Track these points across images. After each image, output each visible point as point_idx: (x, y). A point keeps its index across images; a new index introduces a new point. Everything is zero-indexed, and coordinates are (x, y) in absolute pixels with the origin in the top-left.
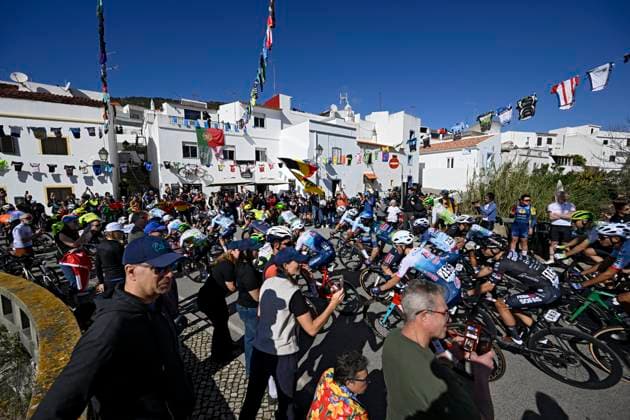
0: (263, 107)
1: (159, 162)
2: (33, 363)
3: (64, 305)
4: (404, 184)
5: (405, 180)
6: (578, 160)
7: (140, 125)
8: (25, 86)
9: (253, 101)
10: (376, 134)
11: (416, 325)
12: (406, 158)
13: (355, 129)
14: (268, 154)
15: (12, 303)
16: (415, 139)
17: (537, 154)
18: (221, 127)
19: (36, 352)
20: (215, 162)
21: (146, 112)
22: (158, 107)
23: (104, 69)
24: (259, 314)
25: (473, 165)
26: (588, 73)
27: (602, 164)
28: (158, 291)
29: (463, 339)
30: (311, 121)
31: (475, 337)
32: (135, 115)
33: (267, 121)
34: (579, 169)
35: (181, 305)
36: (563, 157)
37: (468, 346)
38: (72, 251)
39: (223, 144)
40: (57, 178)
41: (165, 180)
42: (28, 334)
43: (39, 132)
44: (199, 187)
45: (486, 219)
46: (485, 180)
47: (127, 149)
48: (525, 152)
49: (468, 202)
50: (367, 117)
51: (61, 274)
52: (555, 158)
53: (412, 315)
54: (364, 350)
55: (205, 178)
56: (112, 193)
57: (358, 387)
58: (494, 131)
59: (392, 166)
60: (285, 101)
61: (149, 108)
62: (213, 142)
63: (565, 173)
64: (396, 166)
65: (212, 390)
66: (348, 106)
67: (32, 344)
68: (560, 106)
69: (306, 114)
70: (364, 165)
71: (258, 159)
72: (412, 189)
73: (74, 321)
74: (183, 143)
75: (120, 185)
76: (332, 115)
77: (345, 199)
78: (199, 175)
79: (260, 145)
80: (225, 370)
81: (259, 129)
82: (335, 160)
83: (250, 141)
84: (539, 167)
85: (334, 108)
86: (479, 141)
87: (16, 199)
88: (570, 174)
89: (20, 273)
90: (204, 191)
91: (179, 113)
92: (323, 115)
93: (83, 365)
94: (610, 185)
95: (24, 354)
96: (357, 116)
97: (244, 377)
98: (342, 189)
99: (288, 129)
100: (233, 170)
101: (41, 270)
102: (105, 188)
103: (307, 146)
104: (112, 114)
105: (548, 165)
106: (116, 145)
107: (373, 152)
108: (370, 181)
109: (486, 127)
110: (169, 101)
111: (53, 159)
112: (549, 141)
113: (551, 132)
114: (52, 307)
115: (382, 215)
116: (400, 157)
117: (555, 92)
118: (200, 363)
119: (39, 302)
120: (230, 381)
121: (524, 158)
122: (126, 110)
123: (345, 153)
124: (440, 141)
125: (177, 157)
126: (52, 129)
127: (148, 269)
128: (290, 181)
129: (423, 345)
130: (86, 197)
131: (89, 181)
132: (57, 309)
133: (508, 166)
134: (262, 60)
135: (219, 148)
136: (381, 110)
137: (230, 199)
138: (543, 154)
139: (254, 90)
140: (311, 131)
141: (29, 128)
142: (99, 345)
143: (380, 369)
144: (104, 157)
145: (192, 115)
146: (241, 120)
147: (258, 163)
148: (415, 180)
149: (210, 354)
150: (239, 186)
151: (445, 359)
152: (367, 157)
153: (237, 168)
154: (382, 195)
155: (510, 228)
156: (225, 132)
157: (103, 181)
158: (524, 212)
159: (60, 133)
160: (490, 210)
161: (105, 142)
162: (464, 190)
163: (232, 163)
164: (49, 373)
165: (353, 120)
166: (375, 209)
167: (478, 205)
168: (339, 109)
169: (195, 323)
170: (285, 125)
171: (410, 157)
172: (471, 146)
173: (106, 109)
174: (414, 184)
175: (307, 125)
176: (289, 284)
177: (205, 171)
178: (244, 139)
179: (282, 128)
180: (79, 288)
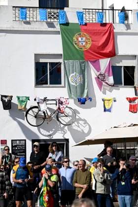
18: (109, 18)
74: (36, 56)
177: (75, 112)
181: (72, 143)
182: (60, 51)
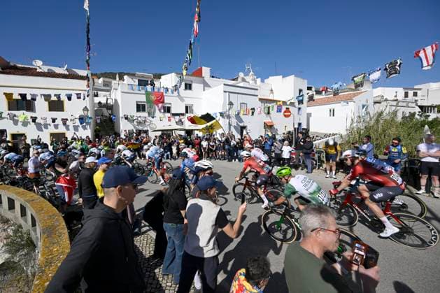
0: (192, 75)
1: (121, 115)
3: (58, 212)
4: (295, 129)
5: (296, 126)
7: (109, 91)
8: (41, 68)
9: (184, 72)
10: (273, 93)
11: (311, 239)
12: (297, 109)
13: (257, 90)
14: (194, 108)
15: (27, 209)
16: (303, 95)
17: (405, 104)
18: (162, 90)
19: (39, 243)
20: (158, 114)
21: (113, 82)
22: (121, 78)
23: (89, 55)
25: (350, 115)
30: (224, 84)
32: (107, 84)
33: (194, 86)
36: (428, 107)
37: (356, 260)
38: (63, 175)
39: (163, 102)
40: (56, 127)
41: (124, 127)
42: (35, 231)
43: (47, 97)
44: (146, 132)
46: (362, 126)
47: (100, 107)
48: (395, 103)
49: (348, 142)
50: (265, 80)
52: (421, 107)
53: (309, 232)
55: (151, 126)
56: (90, 137)
58: (367, 87)
59: (285, 116)
60: (206, 71)
61: (115, 79)
62: (158, 101)
63: (430, 119)
64: (289, 116)
66: (252, 73)
67: (37, 238)
68: (422, 67)
69: (221, 80)
70: (263, 115)
71: (187, 112)
72: (301, 133)
73: (64, 223)
74: (137, 102)
75: (95, 131)
76: (239, 80)
77: (250, 141)
78: (147, 124)
79: (188, 102)
81: (188, 91)
82: (242, 112)
83: (182, 99)
84: (407, 115)
85: (241, 75)
86: (355, 95)
87: (32, 140)
88: (435, 119)
89: (31, 190)
90: (150, 135)
91: (135, 82)
92: (233, 80)
95: (31, 245)
96: (259, 80)
98: (247, 133)
99: (208, 90)
100: (169, 120)
101: (44, 188)
103: (222, 103)
104: (92, 84)
105: (415, 113)
106: (94, 104)
107: (270, 105)
108: (269, 126)
109: (358, 85)
110: (128, 74)
111: (54, 114)
112: (415, 94)
113: (416, 87)
114: (50, 214)
115: (278, 152)
116: (291, 109)
117: (417, 54)
119: (42, 210)
122: (101, 80)
123: (250, 107)
124: (323, 96)
125: (132, 111)
126: (55, 95)
129: (318, 256)
130: (74, 139)
131: (76, 128)
132: (53, 215)
133: (380, 114)
134: (191, 44)
135: (160, 105)
136: (276, 75)
137: (168, 141)
139: (185, 65)
140: (225, 92)
141: (41, 95)
144: (86, 112)
145: (142, 83)
146: (176, 85)
147: (187, 115)
148: (304, 126)
150: (173, 131)
152: (267, 109)
153: (172, 119)
154: (278, 137)
156: (165, 94)
157: (84, 128)
158: (396, 150)
159: (60, 97)
160: (368, 150)
162: (344, 133)
163: (168, 115)
164: (47, 259)
165: (256, 83)
166: (273, 148)
167: (357, 145)
168: (245, 76)
170: (206, 88)
171: (299, 109)
172: (348, 100)
173: (89, 81)
174: (303, 129)
175: (221, 88)
177: (151, 121)
178: (177, 98)
179: (204, 90)
180: (67, 201)
181: (150, 131)
182: (145, 100)
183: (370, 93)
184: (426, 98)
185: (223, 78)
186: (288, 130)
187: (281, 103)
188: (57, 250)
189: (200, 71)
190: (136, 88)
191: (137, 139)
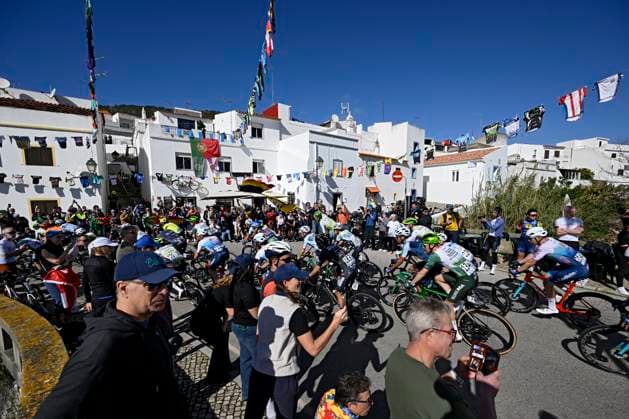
0: (261, 116)
1: (151, 174)
2: (16, 386)
3: (49, 324)
4: (407, 197)
5: (409, 194)
6: (586, 174)
7: (131, 135)
8: (7, 92)
9: (251, 110)
10: (378, 146)
11: (420, 344)
12: (410, 171)
13: (357, 141)
14: (266, 166)
16: (419, 151)
17: (544, 167)
18: (216, 137)
19: (20, 374)
20: (210, 174)
21: (137, 121)
22: (150, 115)
23: (93, 74)
24: (257, 333)
25: (478, 179)
26: (596, 84)
27: (610, 178)
28: (152, 309)
29: (468, 358)
30: (311, 132)
31: (481, 356)
32: (125, 124)
33: (265, 131)
34: (587, 183)
35: (174, 324)
36: (570, 171)
37: (474, 366)
38: (56, 268)
39: (218, 155)
40: (40, 190)
41: (157, 192)
42: (11, 355)
43: (22, 142)
44: (193, 200)
45: (493, 235)
46: (491, 194)
47: (116, 160)
48: (532, 165)
49: (474, 216)
50: (369, 128)
51: (46, 292)
52: (563, 171)
53: (417, 335)
54: (367, 370)
55: (200, 191)
56: (101, 207)
57: (360, 408)
58: (500, 143)
59: (395, 179)
60: (284, 111)
61: (140, 116)
62: (209, 153)
63: (572, 187)
64: (399, 179)
65: (207, 412)
67: (15, 366)
68: (567, 117)
69: (306, 124)
70: (366, 178)
71: (255, 171)
72: (416, 203)
73: (61, 341)
74: (177, 153)
75: (109, 198)
76: (333, 125)
77: (346, 213)
78: (194, 187)
79: (257, 156)
80: (221, 392)
81: (256, 140)
82: (335, 173)
83: (247, 152)
84: (547, 181)
85: (335, 118)
86: (485, 153)
88: (578, 187)
89: (2, 291)
90: (198, 205)
91: (172, 122)
92: (324, 125)
93: (73, 387)
94: (618, 200)
96: (360, 127)
97: (240, 399)
98: (343, 203)
99: (287, 140)
100: (229, 183)
101: (24, 289)
102: (94, 201)
103: (307, 158)
104: (101, 123)
105: (555, 179)
106: (105, 156)
107: (375, 164)
108: (372, 194)
109: (491, 139)
110: (161, 109)
111: (37, 170)
112: (557, 154)
113: (558, 145)
114: (36, 327)
116: (403, 170)
117: (562, 102)
118: (194, 385)
119: (22, 322)
120: (226, 403)
121: (531, 172)
122: (116, 118)
123: (346, 166)
124: (445, 153)
125: (170, 168)
126: (36, 139)
127: (141, 286)
128: (289, 194)
129: (427, 365)
130: (72, 210)
131: (76, 193)
132: (42, 329)
133: (515, 179)
134: (261, 66)
135: (214, 160)
136: (384, 121)
137: (226, 213)
138: (550, 168)
139: (252, 99)
140: (311, 142)
141: (11, 138)
142: (89, 365)
143: (382, 389)
144: (92, 168)
145: (185, 124)
146: (239, 130)
147: (255, 175)
148: (419, 194)
149: (205, 375)
150: (235, 200)
151: (450, 378)
152: (370, 169)
153: (232, 180)
155: (516, 244)
156: (220, 143)
157: (91, 193)
159: (44, 142)
160: (497, 225)
161: (93, 152)
162: (470, 204)
163: (228, 175)
164: (34, 396)
165: (355, 131)
167: (484, 220)
168: (340, 120)
169: (189, 342)
170: (283, 136)
171: (414, 170)
172: (477, 159)
173: (94, 118)
174: (418, 198)
175: (306, 136)
176: (289, 302)
177: (200, 184)
178: (240, 150)
179: (281, 139)
180: (65, 306)
181: (198, 198)
182: (190, 152)
183: (504, 150)
184: (569, 160)
185: (309, 122)
186: (398, 199)
187: (390, 161)
188: (50, 382)
189: (275, 109)
190: (175, 131)
191: (178, 211)
